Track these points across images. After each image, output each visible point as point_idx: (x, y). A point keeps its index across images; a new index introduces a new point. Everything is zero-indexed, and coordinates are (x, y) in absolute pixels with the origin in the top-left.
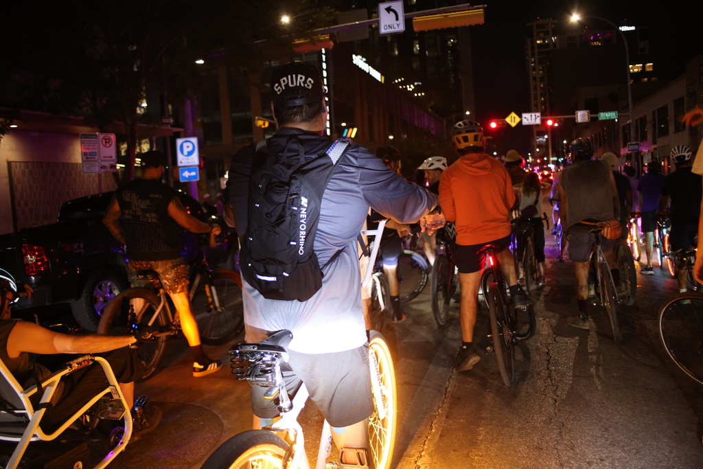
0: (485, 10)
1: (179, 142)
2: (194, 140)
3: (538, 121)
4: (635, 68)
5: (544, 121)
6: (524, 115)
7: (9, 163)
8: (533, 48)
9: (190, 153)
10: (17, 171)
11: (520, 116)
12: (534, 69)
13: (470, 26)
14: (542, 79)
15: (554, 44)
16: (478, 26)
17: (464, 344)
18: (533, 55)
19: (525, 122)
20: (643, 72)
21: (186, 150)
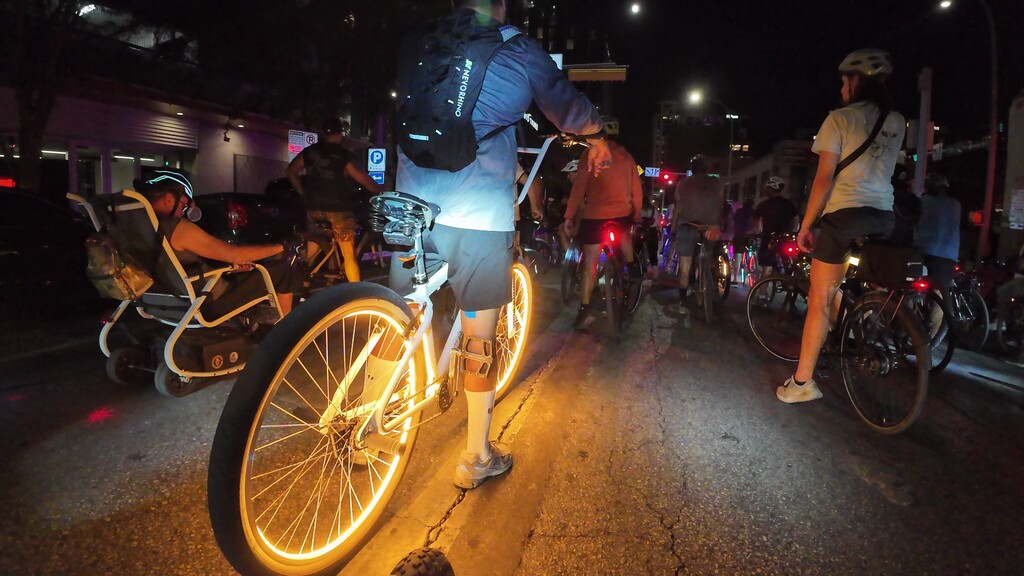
0: (627, 69)
1: (371, 151)
2: (383, 151)
3: (658, 175)
4: (737, 147)
5: (662, 175)
6: (647, 168)
7: (235, 156)
8: (659, 122)
9: (379, 162)
10: (241, 163)
11: (644, 169)
12: (658, 139)
13: (614, 81)
14: (663, 148)
15: (676, 121)
16: (620, 82)
17: (583, 305)
18: (659, 128)
19: (647, 174)
20: (741, 151)
21: (375, 159)
